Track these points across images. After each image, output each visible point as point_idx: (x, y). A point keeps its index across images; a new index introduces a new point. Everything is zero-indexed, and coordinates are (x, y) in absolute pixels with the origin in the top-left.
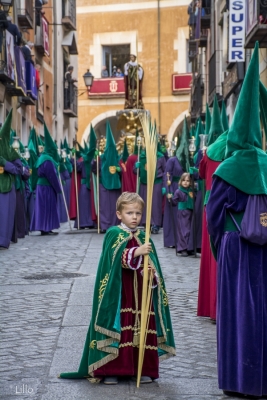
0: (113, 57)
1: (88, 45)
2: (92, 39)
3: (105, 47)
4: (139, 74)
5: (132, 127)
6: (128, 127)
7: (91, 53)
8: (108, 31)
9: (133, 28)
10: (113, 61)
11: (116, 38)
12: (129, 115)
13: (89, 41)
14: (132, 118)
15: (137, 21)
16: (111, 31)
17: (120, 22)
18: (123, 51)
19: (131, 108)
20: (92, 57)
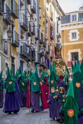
0: (74, 55)
1: (67, 53)
2: (68, 51)
3: (71, 53)
4: (60, 46)
5: (58, 65)
6: (57, 65)
7: (68, 55)
8: (72, 49)
9: (79, 48)
10: (74, 56)
11: (74, 51)
12: (57, 61)
13: (68, 52)
14: (58, 62)
15: (80, 46)
16: (73, 49)
17: (75, 47)
18: (77, 54)
19: (58, 58)
20: (68, 56)
